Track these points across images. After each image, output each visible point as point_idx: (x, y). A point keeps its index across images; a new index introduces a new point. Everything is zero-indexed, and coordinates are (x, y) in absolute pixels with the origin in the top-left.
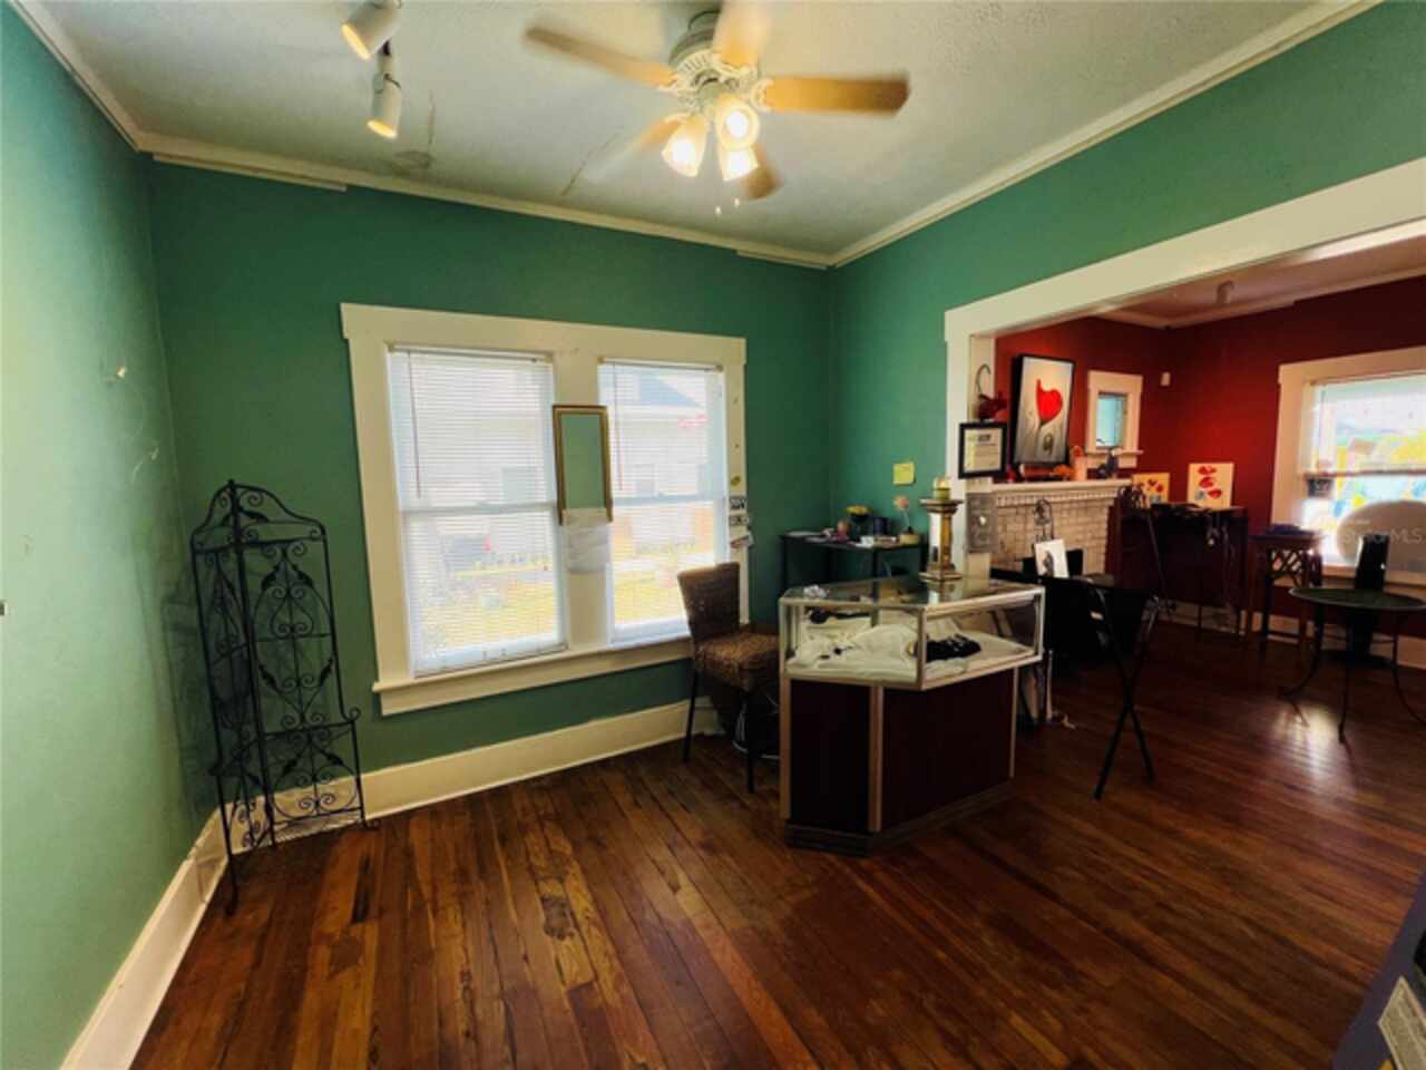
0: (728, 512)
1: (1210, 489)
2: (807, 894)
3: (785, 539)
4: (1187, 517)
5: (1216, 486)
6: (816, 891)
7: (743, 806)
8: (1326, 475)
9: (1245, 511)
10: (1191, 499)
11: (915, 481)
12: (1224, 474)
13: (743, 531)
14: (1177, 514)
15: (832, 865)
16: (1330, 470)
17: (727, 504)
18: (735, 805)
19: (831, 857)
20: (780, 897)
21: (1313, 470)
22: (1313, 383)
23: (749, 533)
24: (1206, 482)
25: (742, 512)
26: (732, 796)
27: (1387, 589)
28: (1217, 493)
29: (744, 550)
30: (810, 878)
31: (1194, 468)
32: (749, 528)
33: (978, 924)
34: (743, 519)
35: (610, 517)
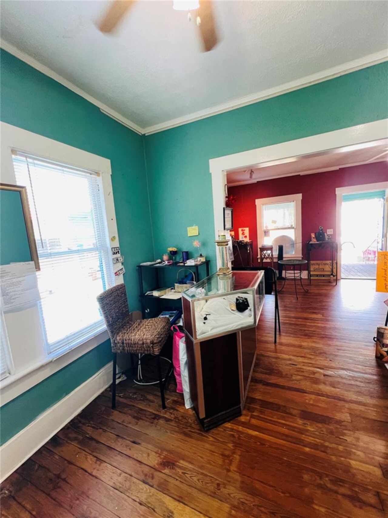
0: (112, 257)
1: (244, 236)
2: (237, 457)
3: (140, 267)
4: (243, 244)
5: (245, 235)
6: (239, 452)
7: (167, 420)
8: (268, 230)
9: (252, 242)
10: (241, 239)
11: (199, 234)
12: (247, 230)
13: (120, 266)
14: (240, 244)
15: (232, 430)
16: (269, 228)
17: (111, 253)
18: (161, 421)
19: (228, 425)
20: (229, 471)
21: (265, 229)
22: (263, 205)
23: (123, 267)
24: (243, 234)
25: (118, 255)
26: (156, 417)
27: (284, 259)
28: (246, 237)
29: (121, 276)
30: (231, 445)
31: (240, 229)
32: (122, 264)
33: (300, 422)
34: (119, 259)
35: (38, 268)
